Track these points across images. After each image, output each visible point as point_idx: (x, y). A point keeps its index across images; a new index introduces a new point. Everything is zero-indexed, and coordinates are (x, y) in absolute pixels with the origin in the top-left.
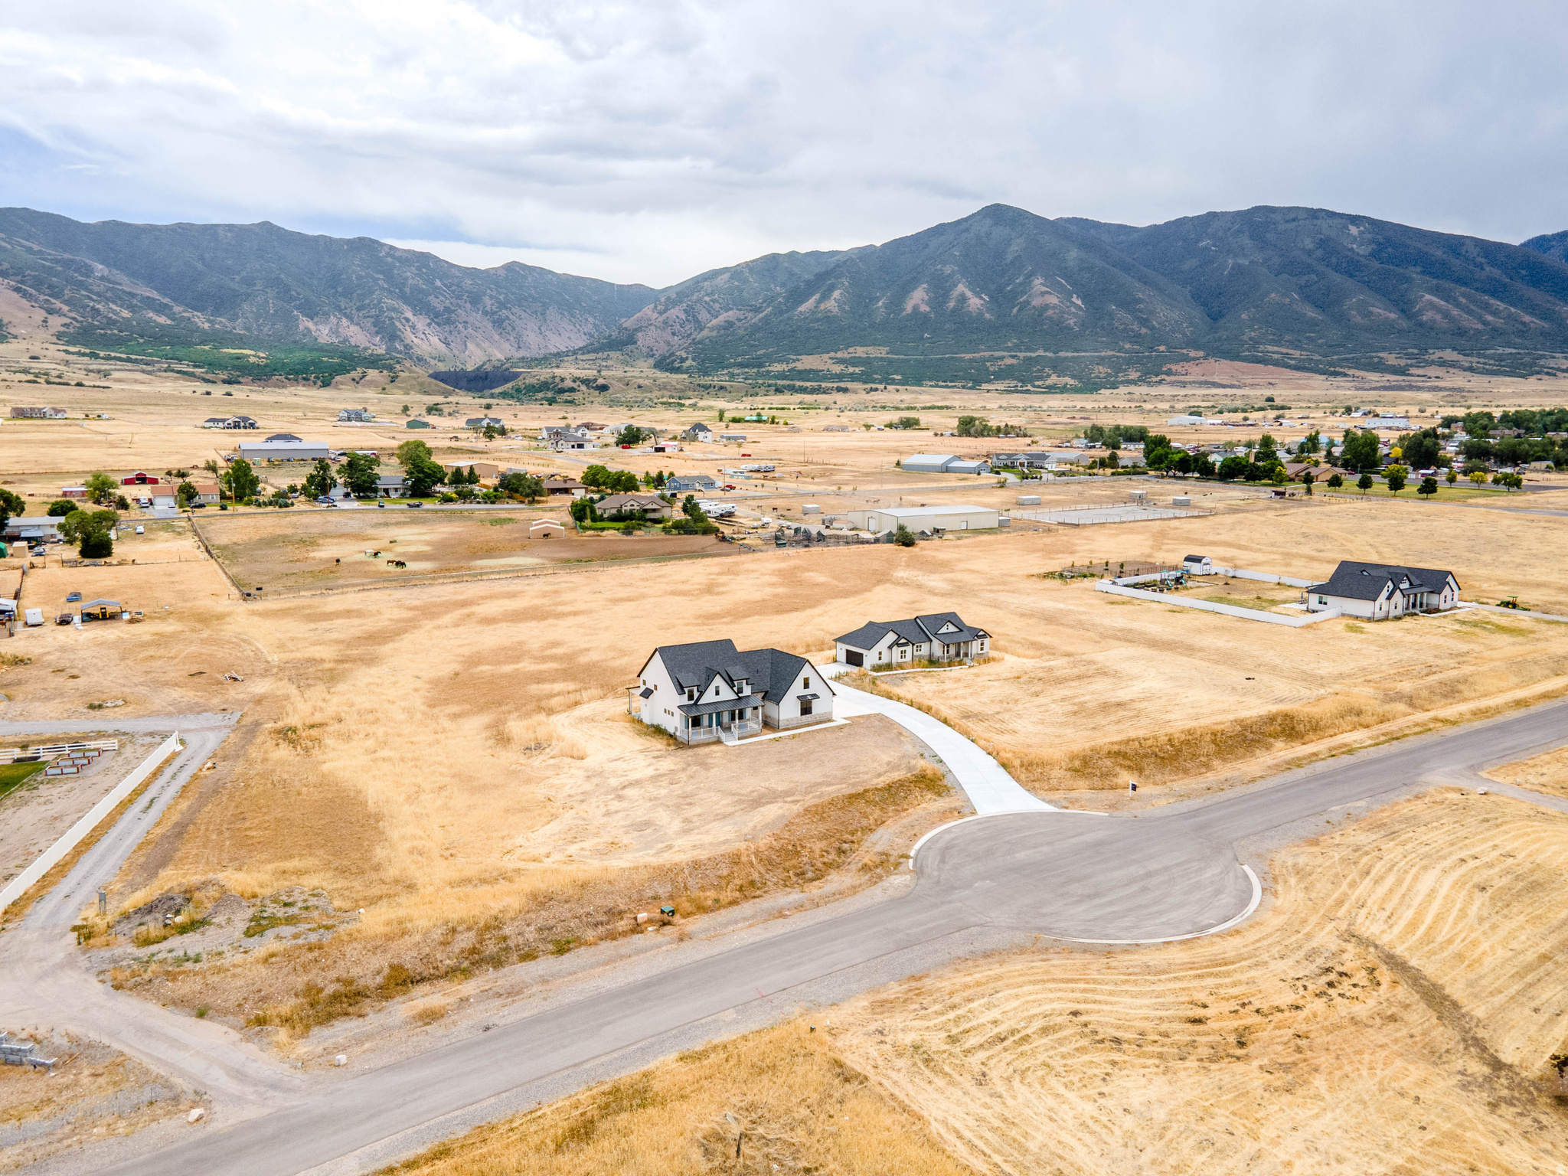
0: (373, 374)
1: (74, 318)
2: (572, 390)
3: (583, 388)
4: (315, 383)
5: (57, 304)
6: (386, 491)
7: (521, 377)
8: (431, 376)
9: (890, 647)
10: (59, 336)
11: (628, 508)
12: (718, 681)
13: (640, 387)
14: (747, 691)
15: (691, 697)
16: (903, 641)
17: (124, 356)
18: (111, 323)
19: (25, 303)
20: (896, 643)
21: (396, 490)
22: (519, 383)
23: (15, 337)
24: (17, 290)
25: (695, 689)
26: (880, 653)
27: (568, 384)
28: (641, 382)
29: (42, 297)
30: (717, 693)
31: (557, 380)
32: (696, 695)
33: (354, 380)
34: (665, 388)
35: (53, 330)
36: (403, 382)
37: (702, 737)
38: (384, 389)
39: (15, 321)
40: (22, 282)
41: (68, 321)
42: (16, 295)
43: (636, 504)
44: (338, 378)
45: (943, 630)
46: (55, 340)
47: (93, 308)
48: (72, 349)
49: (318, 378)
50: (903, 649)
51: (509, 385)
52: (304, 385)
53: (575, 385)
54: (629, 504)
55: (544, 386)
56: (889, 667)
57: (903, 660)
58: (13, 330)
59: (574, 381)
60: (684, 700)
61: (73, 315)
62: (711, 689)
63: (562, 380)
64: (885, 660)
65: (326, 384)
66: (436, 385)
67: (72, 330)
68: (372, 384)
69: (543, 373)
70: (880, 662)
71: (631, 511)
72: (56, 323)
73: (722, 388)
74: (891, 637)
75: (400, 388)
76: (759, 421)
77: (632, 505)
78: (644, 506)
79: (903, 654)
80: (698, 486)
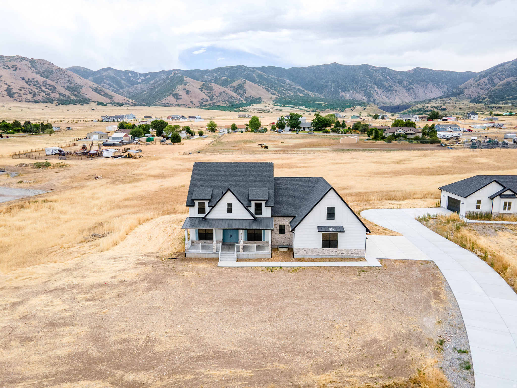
0: (358, 108)
1: (278, 96)
2: (430, 111)
4: (339, 111)
5: (275, 92)
6: (304, 128)
7: (411, 107)
8: (379, 108)
9: (492, 198)
10: (274, 101)
12: (229, 198)
13: (460, 108)
14: (267, 212)
15: (202, 210)
16: (508, 193)
17: (288, 106)
18: (288, 96)
19: (267, 92)
20: (500, 195)
21: (308, 128)
22: (411, 109)
23: (263, 102)
24: (266, 89)
25: (207, 203)
26: (479, 202)
27: (429, 108)
28: (461, 106)
29: (272, 90)
30: (230, 210)
31: (425, 107)
32: (207, 209)
33: (351, 110)
35: (273, 100)
36: (368, 110)
37: (201, 251)
38: (361, 112)
39: (264, 97)
40: (268, 87)
41: (276, 96)
42: (265, 90)
44: (346, 109)
46: (273, 102)
47: (284, 92)
48: (276, 104)
50: (508, 200)
51: (406, 110)
52: (335, 112)
53: (432, 109)
54: (398, 131)
55: (420, 110)
56: (488, 216)
57: (507, 211)
58: (263, 100)
59: (432, 107)
60: (194, 212)
61: (278, 95)
62: (222, 206)
63: (427, 107)
64: (485, 208)
65: (342, 111)
66: (379, 111)
67: (277, 99)
68: (357, 110)
69: (420, 106)
70: (478, 211)
72: (274, 97)
74: (494, 188)
76: (510, 115)
77: (400, 131)
78: (406, 131)
79: (507, 206)
80: (449, 129)
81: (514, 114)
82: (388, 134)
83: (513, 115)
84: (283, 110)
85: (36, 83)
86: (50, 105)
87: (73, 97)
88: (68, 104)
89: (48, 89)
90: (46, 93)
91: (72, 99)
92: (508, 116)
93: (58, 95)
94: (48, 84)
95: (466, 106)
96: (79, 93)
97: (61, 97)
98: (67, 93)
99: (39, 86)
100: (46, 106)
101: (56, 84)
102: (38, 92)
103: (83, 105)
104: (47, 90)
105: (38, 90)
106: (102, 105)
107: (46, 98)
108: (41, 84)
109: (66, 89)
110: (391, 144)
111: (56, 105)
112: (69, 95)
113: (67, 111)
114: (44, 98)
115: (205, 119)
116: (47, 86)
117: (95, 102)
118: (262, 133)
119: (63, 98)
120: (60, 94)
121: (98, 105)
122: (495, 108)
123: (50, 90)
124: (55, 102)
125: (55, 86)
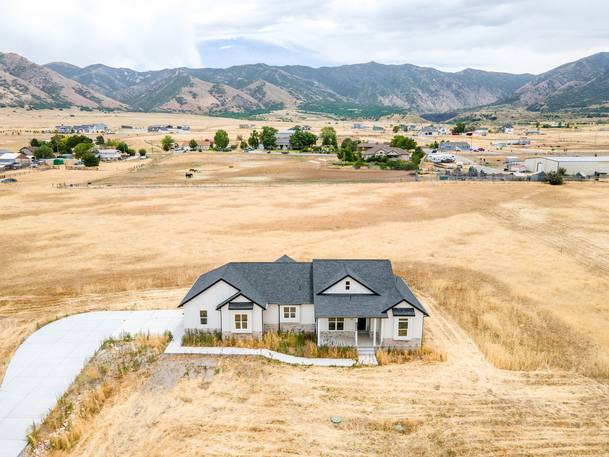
0: (396, 116)
1: (304, 101)
2: (479, 120)
3: (485, 119)
4: (373, 119)
5: (301, 96)
6: (282, 146)
7: (458, 115)
8: (420, 116)
9: (219, 308)
10: (298, 107)
11: (379, 154)
13: (512, 117)
16: (241, 299)
17: (314, 113)
18: (316, 102)
19: (291, 96)
20: (231, 303)
21: (287, 146)
22: (457, 118)
23: (286, 108)
24: (290, 92)
26: (204, 314)
27: (478, 117)
28: (513, 115)
29: (296, 94)
31: (473, 116)
33: (388, 118)
34: (525, 118)
35: (297, 105)
36: (407, 118)
38: (399, 121)
39: (287, 103)
40: (292, 90)
41: (302, 101)
42: (289, 94)
43: (383, 152)
44: (382, 117)
45: (340, 289)
46: (297, 108)
47: (311, 97)
48: (300, 111)
49: (375, 118)
50: (241, 313)
51: (452, 119)
52: (369, 121)
53: (481, 118)
54: (379, 152)
57: (241, 330)
58: (286, 106)
59: (481, 116)
61: (304, 100)
63: (475, 115)
64: (212, 325)
65: (377, 120)
66: (420, 119)
67: (303, 105)
68: (395, 119)
69: (468, 114)
70: (204, 327)
71: (379, 157)
72: (299, 102)
73: (557, 116)
75: (405, 121)
76: (559, 127)
77: (381, 153)
78: (388, 153)
79: (241, 321)
80: (457, 148)
81: (563, 125)
82: (367, 156)
83: (563, 127)
84: (307, 119)
85: (3, 82)
86: (19, 110)
87: (50, 100)
88: (43, 109)
89: (18, 89)
90: (16, 95)
91: (49, 102)
92: (556, 129)
93: (31, 97)
94: (19, 84)
95: (519, 115)
96: (58, 95)
97: (35, 99)
98: (43, 95)
99: (7, 86)
100: (14, 111)
101: (29, 83)
102: (5, 94)
103: (62, 110)
104: (17, 91)
105: (5, 92)
106: (87, 111)
107: (15, 101)
108: (10, 83)
109: (41, 89)
110: (358, 170)
111: (28, 110)
112: (45, 97)
113: (38, 117)
114: (13, 101)
115: (194, 130)
116: (18, 86)
117: (78, 107)
118: (225, 152)
119: (37, 102)
120: (34, 96)
121: (82, 110)
122: (551, 117)
123: (21, 91)
124: (27, 106)
125: (28, 86)
